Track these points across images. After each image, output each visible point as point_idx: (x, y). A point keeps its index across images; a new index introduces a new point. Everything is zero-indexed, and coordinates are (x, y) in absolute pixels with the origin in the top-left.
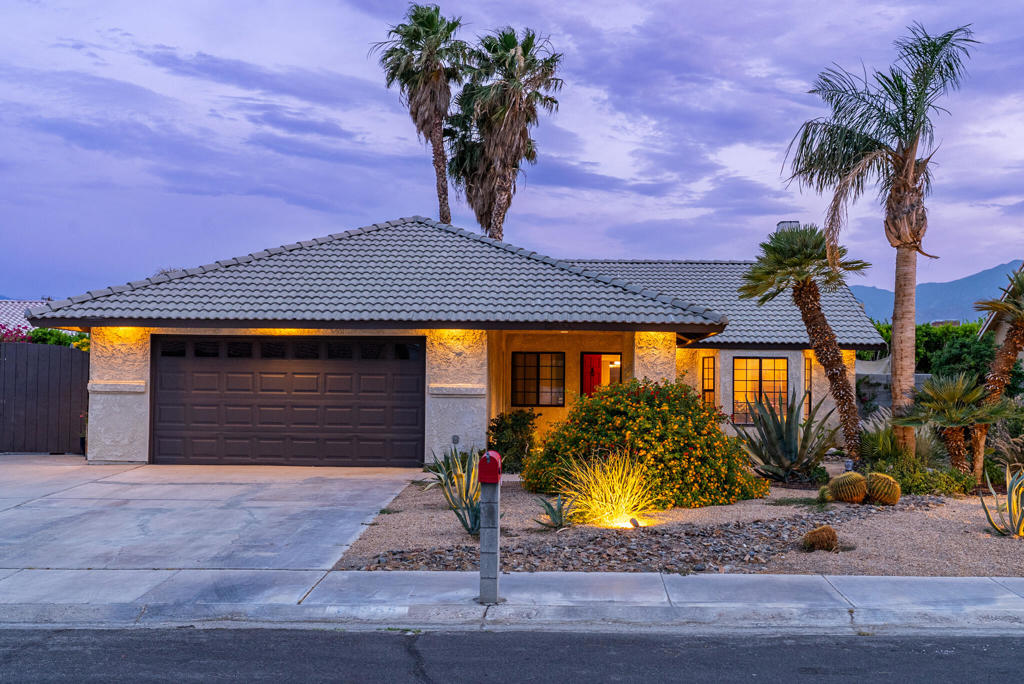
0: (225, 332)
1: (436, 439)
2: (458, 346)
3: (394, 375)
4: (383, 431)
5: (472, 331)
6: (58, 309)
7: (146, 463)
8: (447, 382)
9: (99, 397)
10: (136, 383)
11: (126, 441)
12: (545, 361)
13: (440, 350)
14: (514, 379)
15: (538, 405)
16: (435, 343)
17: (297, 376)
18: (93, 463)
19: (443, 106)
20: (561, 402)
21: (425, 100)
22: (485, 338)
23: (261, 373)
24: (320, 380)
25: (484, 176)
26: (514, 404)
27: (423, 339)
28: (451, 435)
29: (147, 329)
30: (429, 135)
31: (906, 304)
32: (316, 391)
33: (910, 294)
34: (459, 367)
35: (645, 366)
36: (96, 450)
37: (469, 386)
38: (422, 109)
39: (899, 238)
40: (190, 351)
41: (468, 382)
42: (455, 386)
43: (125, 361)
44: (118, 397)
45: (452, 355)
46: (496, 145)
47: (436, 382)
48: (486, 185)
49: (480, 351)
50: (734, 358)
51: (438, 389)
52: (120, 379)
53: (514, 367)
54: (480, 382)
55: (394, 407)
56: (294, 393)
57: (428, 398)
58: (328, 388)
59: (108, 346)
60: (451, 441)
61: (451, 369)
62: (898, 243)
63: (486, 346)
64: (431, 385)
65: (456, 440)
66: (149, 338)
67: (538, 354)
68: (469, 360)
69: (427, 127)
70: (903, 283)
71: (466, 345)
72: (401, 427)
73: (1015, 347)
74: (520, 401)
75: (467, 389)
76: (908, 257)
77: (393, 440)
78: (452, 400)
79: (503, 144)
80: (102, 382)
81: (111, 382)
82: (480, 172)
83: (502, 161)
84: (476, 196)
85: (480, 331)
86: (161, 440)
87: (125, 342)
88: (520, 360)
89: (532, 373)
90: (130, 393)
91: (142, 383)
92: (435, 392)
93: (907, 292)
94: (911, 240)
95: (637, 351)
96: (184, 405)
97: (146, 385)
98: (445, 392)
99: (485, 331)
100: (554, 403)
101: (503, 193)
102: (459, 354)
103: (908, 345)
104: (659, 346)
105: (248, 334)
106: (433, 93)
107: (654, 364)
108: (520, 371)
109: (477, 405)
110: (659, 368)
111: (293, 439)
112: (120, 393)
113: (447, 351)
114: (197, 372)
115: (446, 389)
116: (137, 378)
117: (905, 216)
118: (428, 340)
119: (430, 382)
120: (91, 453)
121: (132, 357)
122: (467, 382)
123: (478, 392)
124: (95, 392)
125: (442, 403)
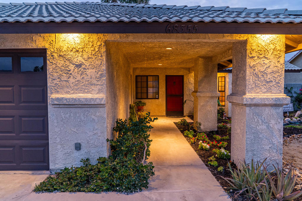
1: (59, 146)
2: (78, 58)
3: (20, 86)
4: (13, 139)
8: (68, 93)
12: (150, 79)
13: (61, 61)
14: (137, 87)
15: (147, 98)
16: (56, 55)
20: (157, 97)
26: (137, 98)
27: (44, 51)
28: (73, 143)
34: (79, 78)
35: (257, 75)
37: (89, 96)
41: (89, 92)
42: (74, 96)
45: (72, 67)
47: (57, 92)
49: (98, 62)
51: (57, 99)
53: (137, 82)
54: (99, 92)
55: (21, 117)
57: (50, 108)
60: (73, 147)
61: (72, 80)
63: (104, 58)
64: (53, 96)
65: (78, 147)
67: (147, 76)
68: (88, 72)
71: (85, 56)
72: (29, 134)
74: (139, 96)
75: (86, 99)
77: (22, 147)
78: (73, 110)
88: (139, 80)
89: (145, 84)
92: (56, 102)
95: (248, 60)
98: (65, 102)
100: (154, 98)
102: (79, 66)
104: (269, 56)
107: (264, 73)
108: (139, 84)
109: (98, 114)
110: (269, 76)
113: (68, 63)
115: (66, 99)
118: (48, 52)
119: (52, 93)
122: (87, 93)
123: (98, 102)
125: (63, 113)
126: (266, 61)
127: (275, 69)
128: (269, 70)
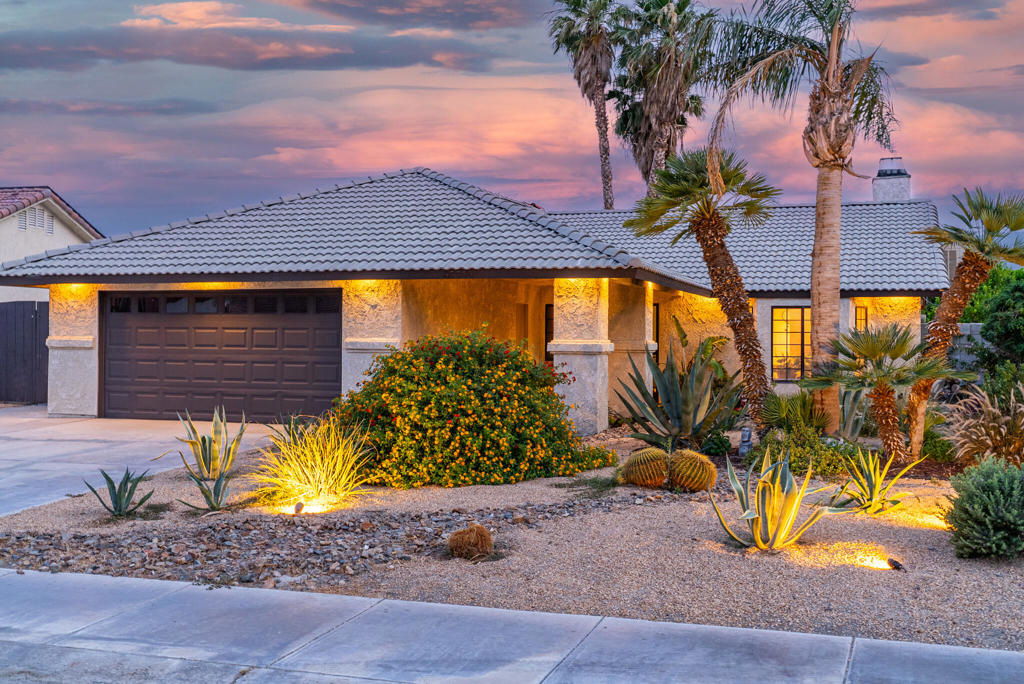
0: (161, 287)
2: (373, 298)
3: (314, 329)
4: (305, 388)
5: (386, 281)
6: (11, 268)
7: (96, 417)
8: (362, 336)
9: (56, 352)
10: (86, 338)
11: (78, 395)
13: (356, 302)
16: (351, 295)
17: (227, 331)
18: (52, 416)
19: (604, 69)
21: (586, 64)
22: (400, 289)
23: (195, 328)
24: (247, 335)
25: (647, 135)
27: (340, 290)
29: (95, 285)
30: (591, 97)
31: (825, 237)
32: (244, 346)
33: (831, 225)
34: (374, 320)
35: (565, 318)
36: (55, 404)
37: (383, 340)
38: (583, 73)
39: (817, 155)
40: (134, 306)
41: (384, 336)
42: (369, 340)
43: (77, 317)
44: (72, 352)
45: (367, 308)
46: (651, 103)
47: (352, 336)
48: (649, 142)
49: (394, 303)
50: (773, 307)
51: (351, 343)
52: (73, 335)
54: (395, 335)
55: (314, 363)
56: (225, 348)
57: (344, 353)
58: (255, 343)
59: (63, 303)
61: (366, 322)
62: (817, 162)
63: (400, 298)
64: (347, 340)
66: (96, 295)
68: (383, 313)
69: (589, 90)
70: (822, 212)
71: (381, 296)
72: (327, 384)
73: (964, 288)
75: (380, 344)
76: (828, 179)
77: (314, 397)
78: (367, 355)
79: (658, 101)
80: (59, 338)
81: (66, 338)
82: (642, 131)
83: (657, 118)
84: (640, 153)
85: (395, 281)
86: (111, 394)
87: (77, 299)
90: (80, 348)
91: (90, 338)
92: (350, 347)
93: (826, 222)
94: (832, 157)
96: (128, 360)
97: (94, 340)
98: (359, 347)
99: (399, 281)
101: (661, 150)
102: (374, 307)
103: (828, 287)
104: (580, 294)
105: (180, 289)
106: (594, 58)
107: (574, 315)
110: (580, 319)
111: (223, 394)
112: (74, 348)
113: (363, 303)
114: (142, 328)
115: (360, 343)
116: (87, 334)
117: (821, 127)
118: (344, 292)
119: (346, 337)
120: (51, 405)
121: (83, 313)
122: (380, 336)
124: (52, 348)
125: (355, 358)
126: (577, 301)
127: (587, 310)
128: (580, 312)
